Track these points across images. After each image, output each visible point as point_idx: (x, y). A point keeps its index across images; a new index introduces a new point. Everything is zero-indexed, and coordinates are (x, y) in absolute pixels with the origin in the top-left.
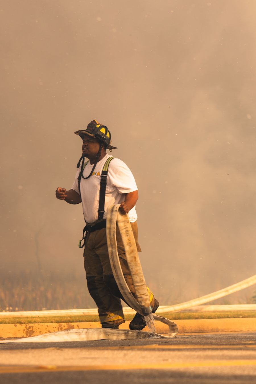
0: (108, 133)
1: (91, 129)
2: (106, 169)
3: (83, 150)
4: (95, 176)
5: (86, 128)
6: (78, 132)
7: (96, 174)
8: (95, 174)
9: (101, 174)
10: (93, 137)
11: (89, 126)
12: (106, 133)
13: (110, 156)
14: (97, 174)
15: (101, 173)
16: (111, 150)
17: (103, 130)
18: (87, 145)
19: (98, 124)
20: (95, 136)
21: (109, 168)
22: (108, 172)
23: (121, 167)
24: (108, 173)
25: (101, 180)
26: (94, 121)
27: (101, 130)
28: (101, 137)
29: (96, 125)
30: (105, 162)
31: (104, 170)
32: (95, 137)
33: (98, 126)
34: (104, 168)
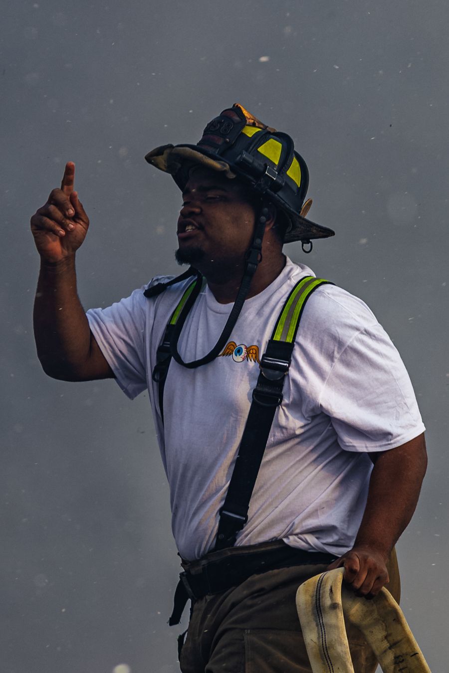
0: (295, 163)
1: (220, 142)
2: (285, 333)
3: (178, 233)
4: (239, 358)
5: (200, 138)
6: (159, 151)
7: (244, 350)
8: (239, 351)
9: (264, 355)
10: (225, 171)
11: (211, 129)
12: (285, 163)
13: (304, 274)
14: (248, 353)
15: (262, 351)
16: (307, 247)
17: (272, 151)
18: (197, 210)
19: (254, 125)
20: (231, 168)
21: (300, 328)
22: (296, 347)
23: (357, 329)
24: (297, 353)
25: (262, 380)
26: (236, 110)
27: (261, 149)
28: (259, 174)
29: (243, 127)
30: (284, 299)
31: (277, 338)
32: (232, 176)
33: (250, 132)
34: (280, 329)
